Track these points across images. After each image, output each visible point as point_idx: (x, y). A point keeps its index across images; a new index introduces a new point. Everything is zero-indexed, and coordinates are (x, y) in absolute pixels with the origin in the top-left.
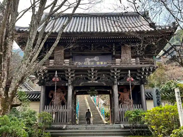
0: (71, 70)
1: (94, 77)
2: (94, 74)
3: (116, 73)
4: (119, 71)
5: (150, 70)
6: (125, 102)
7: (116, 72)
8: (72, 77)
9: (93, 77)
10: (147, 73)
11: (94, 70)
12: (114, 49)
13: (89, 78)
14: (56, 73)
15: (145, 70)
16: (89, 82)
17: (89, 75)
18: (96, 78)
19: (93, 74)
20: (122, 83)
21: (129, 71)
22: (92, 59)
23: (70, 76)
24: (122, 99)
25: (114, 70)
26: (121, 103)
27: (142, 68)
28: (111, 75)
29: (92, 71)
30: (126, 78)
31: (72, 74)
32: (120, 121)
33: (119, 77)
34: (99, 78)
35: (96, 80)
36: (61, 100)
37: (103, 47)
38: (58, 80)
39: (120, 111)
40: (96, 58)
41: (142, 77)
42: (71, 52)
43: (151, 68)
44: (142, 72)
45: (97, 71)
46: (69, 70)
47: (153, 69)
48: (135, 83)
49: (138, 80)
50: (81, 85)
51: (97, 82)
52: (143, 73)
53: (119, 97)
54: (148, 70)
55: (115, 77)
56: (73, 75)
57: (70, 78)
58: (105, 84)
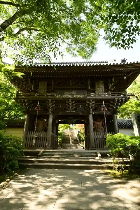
0: (52, 101)
1: (72, 107)
2: (72, 104)
3: (91, 104)
4: (94, 102)
5: (122, 101)
6: (98, 130)
7: (91, 102)
8: (53, 107)
9: (70, 107)
10: (119, 104)
11: (72, 101)
12: (89, 85)
13: (67, 108)
14: (38, 103)
15: (118, 100)
16: (67, 111)
17: (67, 106)
18: (74, 108)
19: (70, 104)
20: (97, 113)
21: (103, 102)
22: (70, 93)
23: (51, 106)
24: (96, 127)
25: (89, 101)
26: (96, 131)
27: (116, 99)
28: (87, 105)
29: (70, 102)
30: (101, 109)
31: (52, 104)
32: (95, 147)
33: (94, 107)
34: (76, 109)
35: (73, 110)
36: (44, 127)
37: (80, 83)
38: (40, 109)
39: (95, 138)
40: (73, 92)
41: (115, 107)
42: (53, 87)
43: (123, 99)
44: (114, 103)
45: (75, 102)
46: (50, 100)
47: (125, 100)
48: (108, 113)
49: (111, 110)
50: (60, 114)
51: (74, 111)
52: (116, 104)
53: (93, 125)
54: (120, 100)
55: (91, 107)
56: (54, 106)
57: (50, 107)
58: (81, 114)
